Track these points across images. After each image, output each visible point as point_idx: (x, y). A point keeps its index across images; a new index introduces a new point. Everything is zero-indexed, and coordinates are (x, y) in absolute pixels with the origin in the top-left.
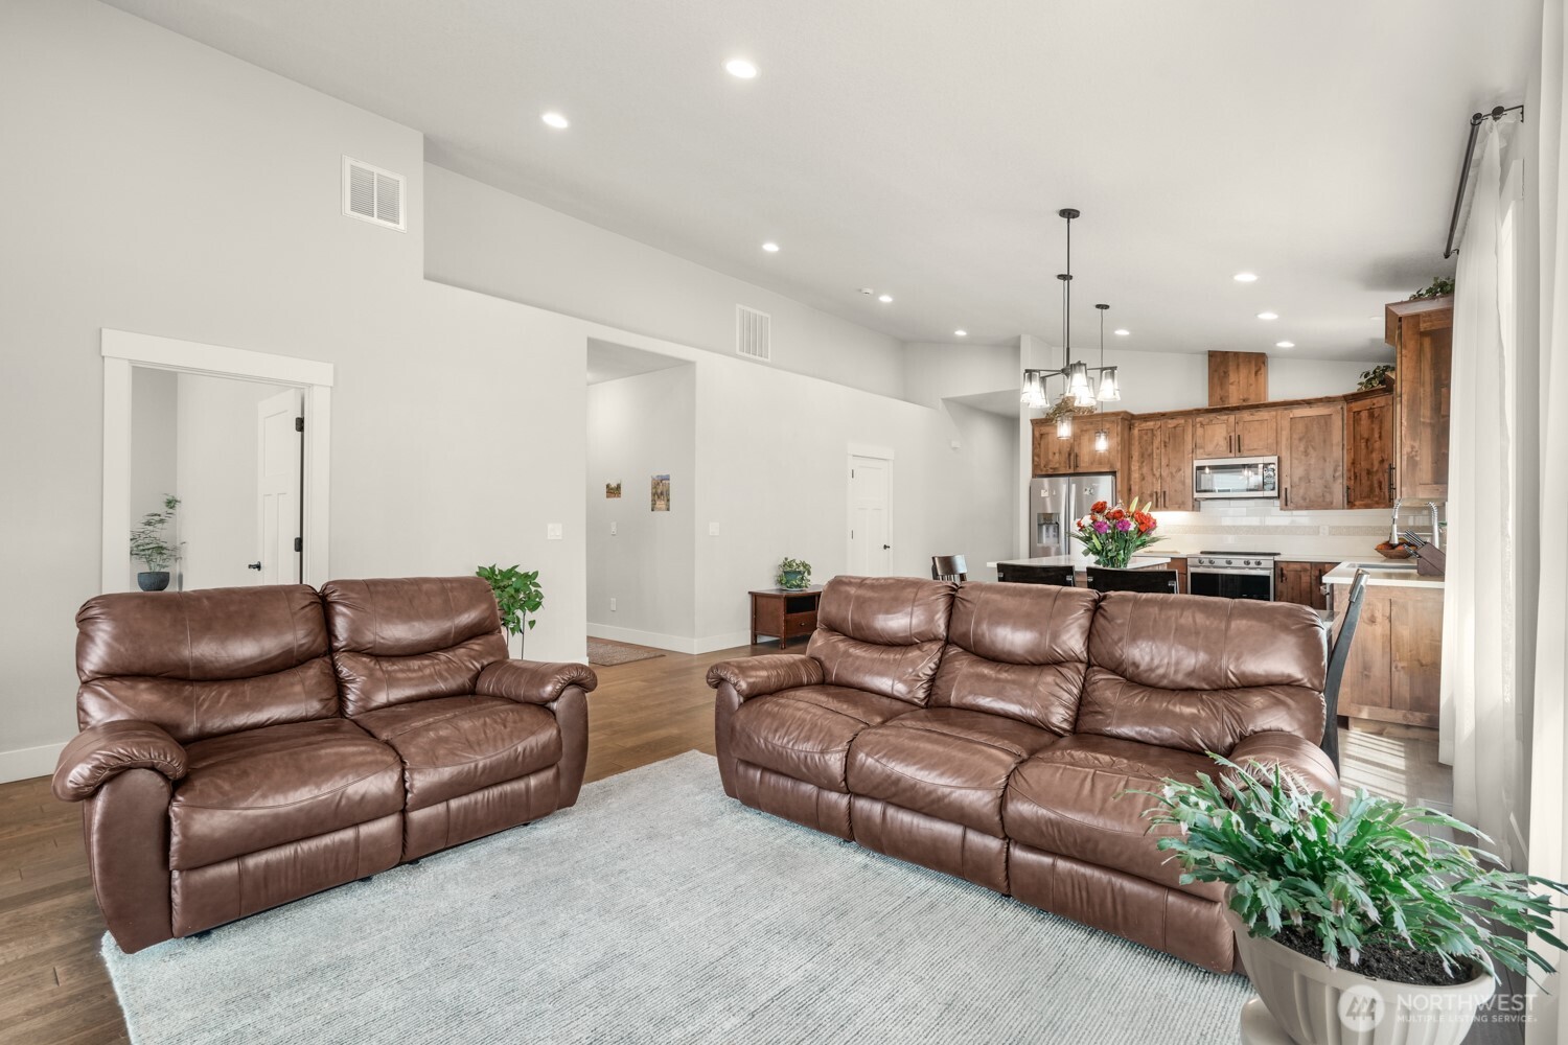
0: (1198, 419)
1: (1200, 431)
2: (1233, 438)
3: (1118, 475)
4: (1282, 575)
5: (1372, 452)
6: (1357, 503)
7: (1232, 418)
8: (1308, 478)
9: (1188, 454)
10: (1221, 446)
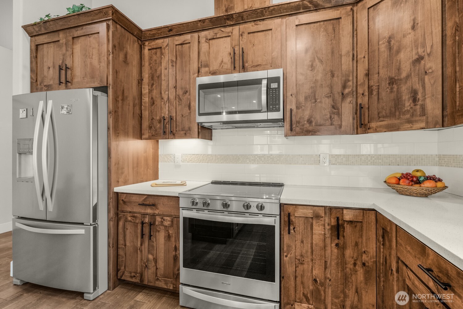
0: (203, 34)
1: (204, 46)
2: (237, 52)
3: (110, 91)
4: (290, 223)
5: (398, 52)
6: (373, 125)
7: (236, 30)
8: (315, 96)
9: (194, 74)
10: (225, 63)
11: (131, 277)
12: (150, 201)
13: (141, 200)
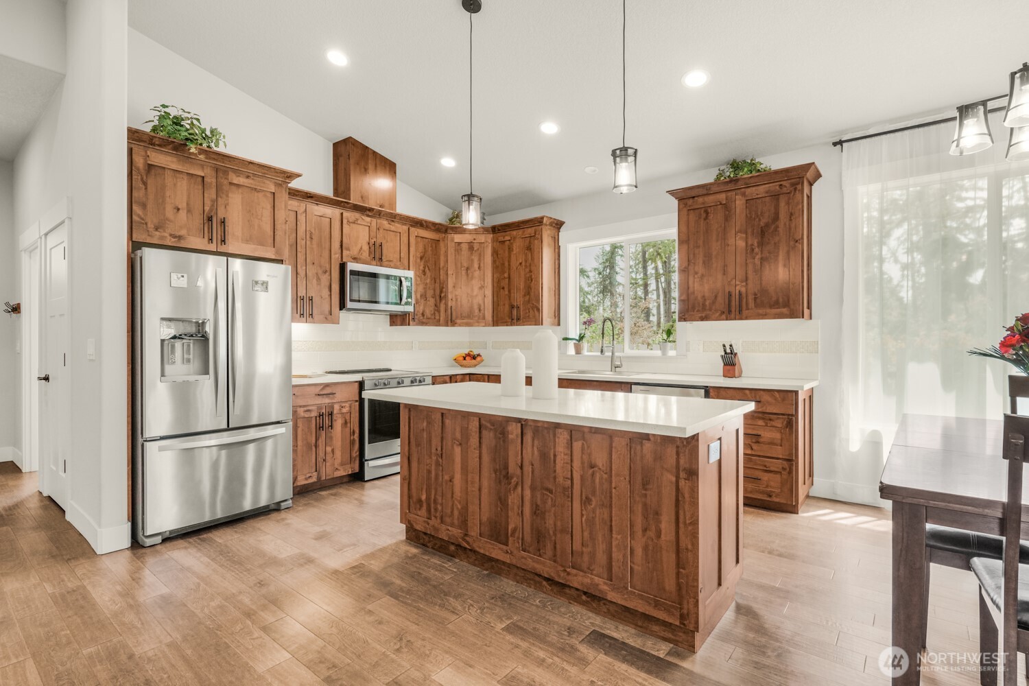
0: (345, 214)
1: (346, 228)
2: (375, 244)
6: (458, 321)
7: (374, 222)
8: (426, 295)
9: (336, 254)
10: (364, 251)
11: (306, 479)
12: (328, 391)
13: (317, 390)
